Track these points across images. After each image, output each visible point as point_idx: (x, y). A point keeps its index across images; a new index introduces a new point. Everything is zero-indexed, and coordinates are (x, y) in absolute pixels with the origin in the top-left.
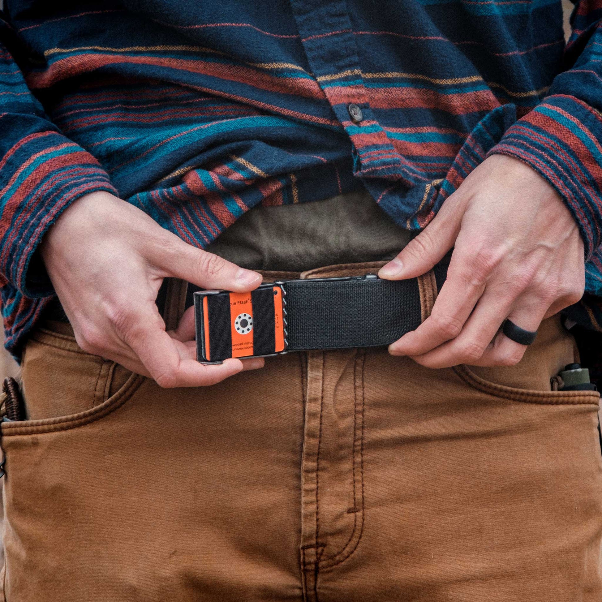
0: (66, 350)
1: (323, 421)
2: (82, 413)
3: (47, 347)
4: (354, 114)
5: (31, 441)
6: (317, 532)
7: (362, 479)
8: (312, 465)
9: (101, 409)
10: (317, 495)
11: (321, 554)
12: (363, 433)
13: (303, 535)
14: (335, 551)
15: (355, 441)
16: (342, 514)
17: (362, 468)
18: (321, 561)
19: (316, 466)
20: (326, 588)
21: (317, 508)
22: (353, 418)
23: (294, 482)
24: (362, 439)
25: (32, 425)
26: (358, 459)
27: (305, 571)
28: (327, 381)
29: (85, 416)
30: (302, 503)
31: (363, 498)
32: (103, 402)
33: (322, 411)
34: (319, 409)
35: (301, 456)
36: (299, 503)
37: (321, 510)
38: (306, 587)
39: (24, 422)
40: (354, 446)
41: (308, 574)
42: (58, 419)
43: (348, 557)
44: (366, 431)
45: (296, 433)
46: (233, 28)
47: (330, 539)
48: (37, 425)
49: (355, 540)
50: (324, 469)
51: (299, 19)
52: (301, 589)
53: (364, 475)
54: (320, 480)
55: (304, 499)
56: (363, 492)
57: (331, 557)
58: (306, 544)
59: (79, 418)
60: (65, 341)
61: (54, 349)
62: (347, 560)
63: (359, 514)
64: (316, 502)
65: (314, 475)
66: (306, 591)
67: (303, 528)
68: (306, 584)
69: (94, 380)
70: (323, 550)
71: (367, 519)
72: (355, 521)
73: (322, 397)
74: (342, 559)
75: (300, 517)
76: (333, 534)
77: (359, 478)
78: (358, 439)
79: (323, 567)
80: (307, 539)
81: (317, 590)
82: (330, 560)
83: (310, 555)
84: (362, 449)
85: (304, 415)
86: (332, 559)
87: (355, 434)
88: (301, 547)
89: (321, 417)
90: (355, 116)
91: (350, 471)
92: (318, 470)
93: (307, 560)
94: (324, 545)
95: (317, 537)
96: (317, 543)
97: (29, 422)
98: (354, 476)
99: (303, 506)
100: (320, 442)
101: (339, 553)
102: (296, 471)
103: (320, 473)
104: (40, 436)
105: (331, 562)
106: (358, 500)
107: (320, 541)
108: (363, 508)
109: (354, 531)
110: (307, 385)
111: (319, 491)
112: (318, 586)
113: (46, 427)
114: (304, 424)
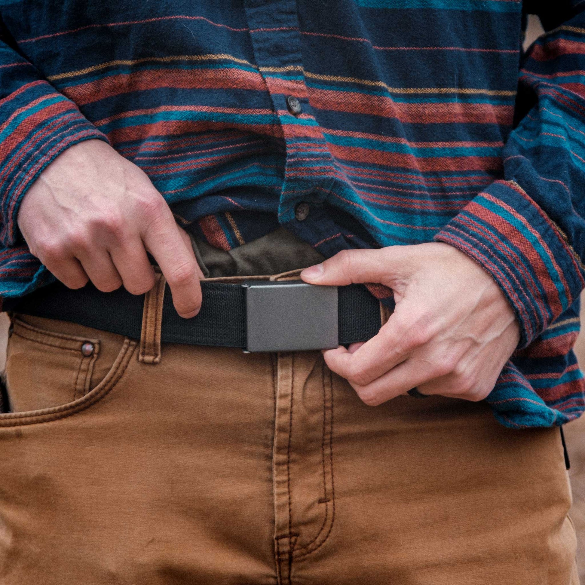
0: (48, 345)
1: (293, 417)
2: (63, 406)
3: (30, 342)
4: (293, 106)
5: (14, 433)
6: (290, 522)
7: (332, 470)
8: (282, 458)
9: (82, 403)
10: (289, 486)
11: (295, 544)
12: (332, 428)
13: (277, 525)
14: (308, 540)
15: (324, 435)
16: (313, 504)
17: (332, 460)
18: (294, 550)
19: (287, 459)
20: (299, 577)
21: (290, 498)
22: (323, 413)
23: (266, 474)
24: (331, 433)
25: (15, 417)
26: (328, 451)
27: (280, 561)
28: (297, 379)
29: (66, 409)
30: (275, 495)
31: (333, 488)
32: (84, 395)
33: (292, 407)
34: (289, 405)
35: (272, 449)
36: (272, 494)
37: (293, 501)
38: (281, 576)
39: (8, 415)
40: (323, 440)
41: (282, 564)
42: (39, 411)
43: (319, 546)
44: (335, 426)
45: (267, 428)
46: (187, 21)
47: (302, 528)
48: (21, 417)
49: (326, 529)
50: (294, 461)
51: (250, 12)
52: (275, 578)
53: (334, 466)
54: (291, 472)
55: (276, 491)
56: (333, 483)
57: (304, 546)
58: (279, 534)
59: (60, 410)
60: (47, 336)
61: (37, 344)
62: (320, 549)
63: (330, 503)
64: (288, 493)
65: (285, 467)
66: (281, 580)
67: (276, 519)
68: (280, 573)
69: (75, 374)
70: (296, 540)
71: (338, 509)
72: (326, 510)
73: (292, 394)
74: (314, 548)
75: (274, 508)
76: (305, 524)
77: (328, 469)
78: (328, 434)
79: (297, 556)
80: (280, 529)
81: (292, 579)
82: (303, 549)
83: (283, 545)
84: (331, 443)
85: (275, 410)
86: (305, 548)
87: (324, 429)
88: (274, 537)
89: (291, 412)
90: (294, 107)
91: (320, 463)
92: (288, 462)
93: (281, 550)
94: (297, 535)
95: (290, 527)
96: (290, 533)
97: (13, 414)
98: (324, 467)
99: (276, 497)
100: (290, 437)
101: (311, 542)
102: (268, 464)
103: (291, 465)
104: (23, 428)
105: (304, 551)
106: (329, 490)
107: (293, 530)
108: (334, 499)
109: (326, 520)
110: (277, 382)
111: (291, 482)
112: (292, 574)
113: (28, 419)
114: (275, 420)
